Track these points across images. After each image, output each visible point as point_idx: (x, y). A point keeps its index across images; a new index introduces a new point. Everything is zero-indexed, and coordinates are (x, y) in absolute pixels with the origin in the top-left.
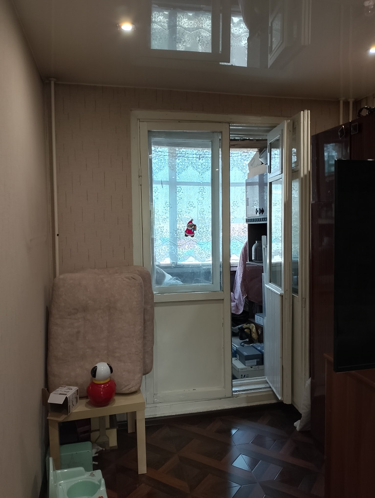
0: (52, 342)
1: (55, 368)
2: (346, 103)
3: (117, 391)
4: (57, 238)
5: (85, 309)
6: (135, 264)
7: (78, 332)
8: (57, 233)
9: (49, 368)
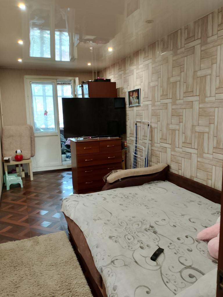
0: (3, 146)
1: (4, 152)
2: (95, 73)
3: (23, 159)
4: (2, 116)
5: (13, 136)
6: (28, 124)
7: (11, 143)
8: (2, 114)
9: (3, 153)
